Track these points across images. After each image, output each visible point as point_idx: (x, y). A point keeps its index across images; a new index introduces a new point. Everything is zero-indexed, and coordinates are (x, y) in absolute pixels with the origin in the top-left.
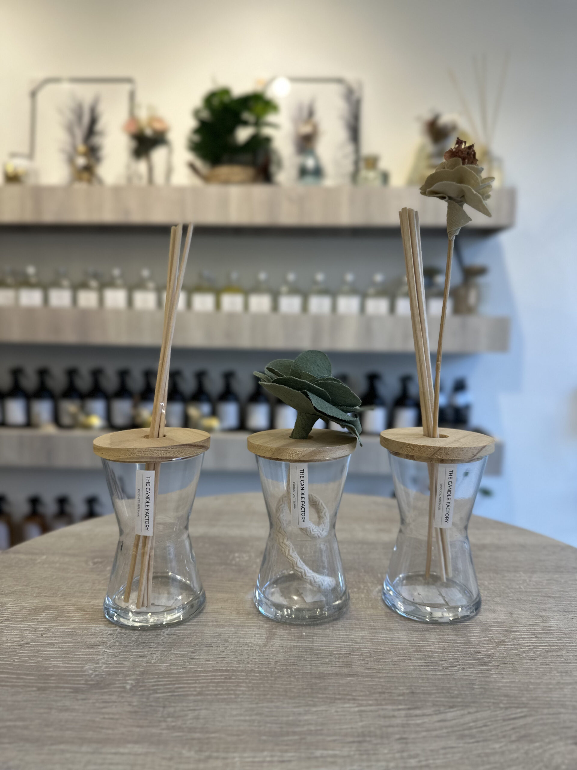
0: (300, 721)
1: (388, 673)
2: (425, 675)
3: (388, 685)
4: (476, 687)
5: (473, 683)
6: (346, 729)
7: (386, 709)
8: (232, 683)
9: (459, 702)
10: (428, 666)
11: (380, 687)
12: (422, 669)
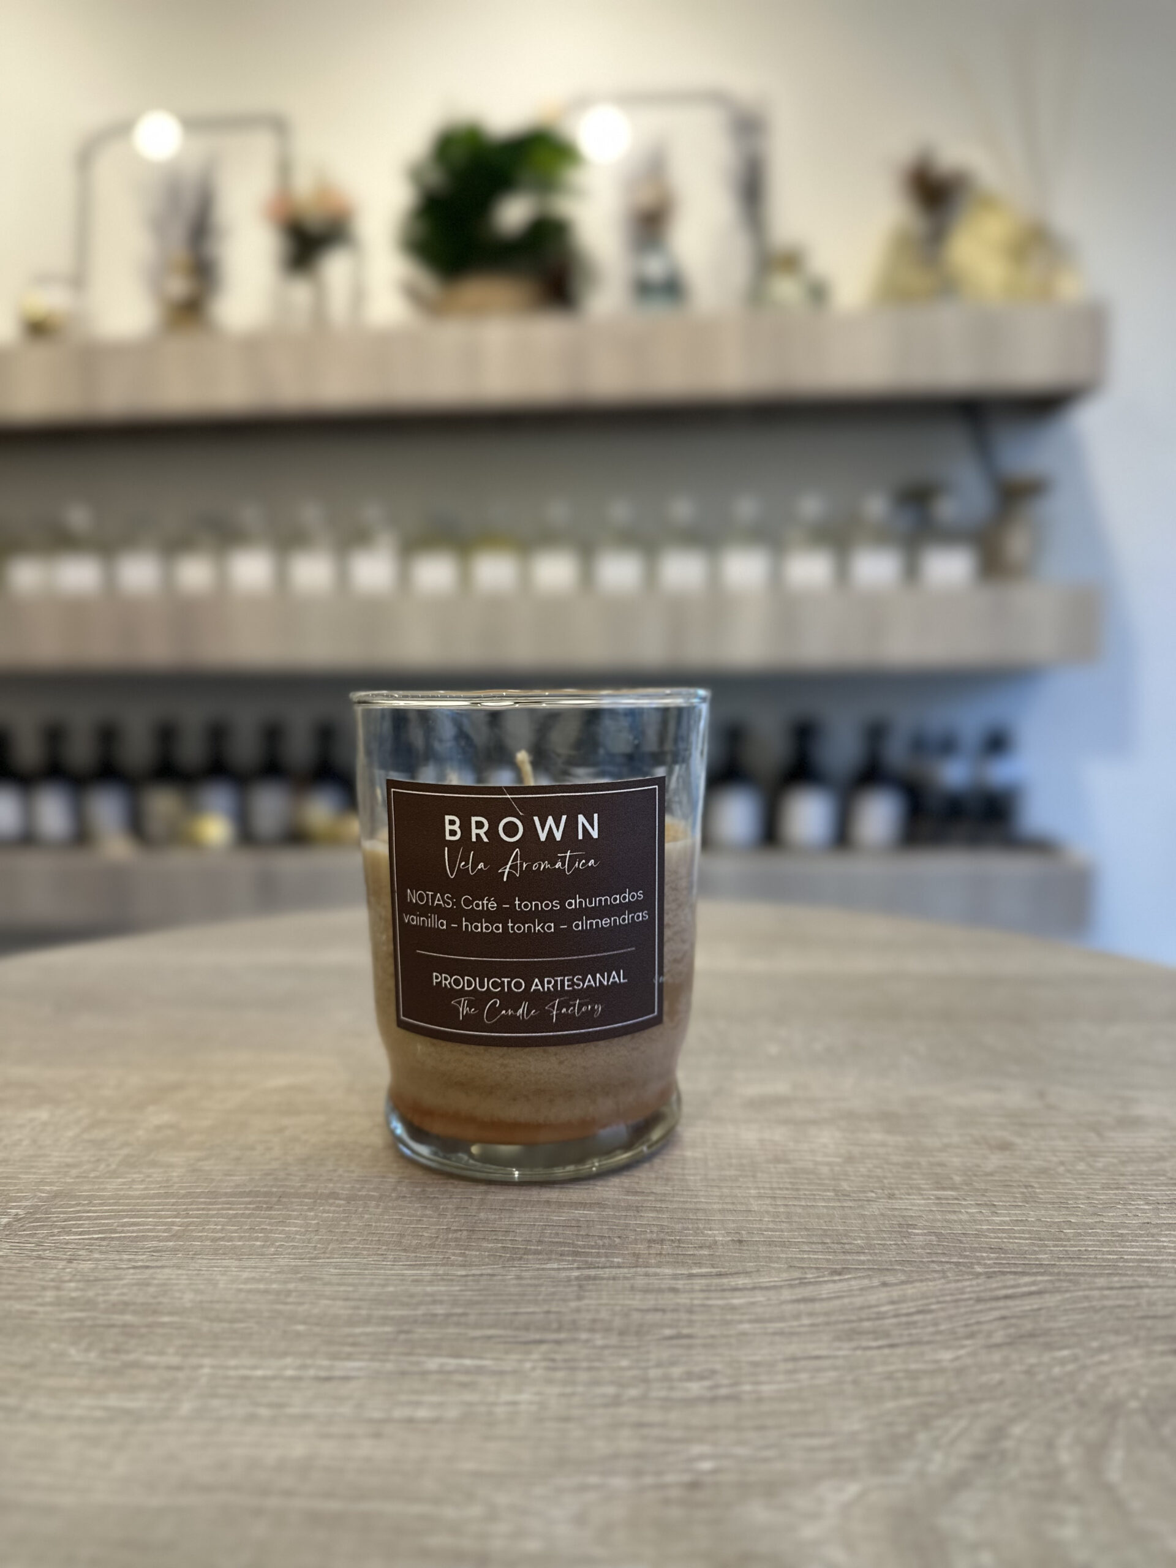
0: (412, 1296)
1: (684, 1202)
2: (782, 1207)
3: (680, 1225)
4: (917, 1231)
5: (910, 1223)
6: (533, 1313)
7: (656, 1274)
8: (269, 1217)
9: (863, 1262)
10: (798, 1190)
11: (655, 1229)
12: (780, 1194)
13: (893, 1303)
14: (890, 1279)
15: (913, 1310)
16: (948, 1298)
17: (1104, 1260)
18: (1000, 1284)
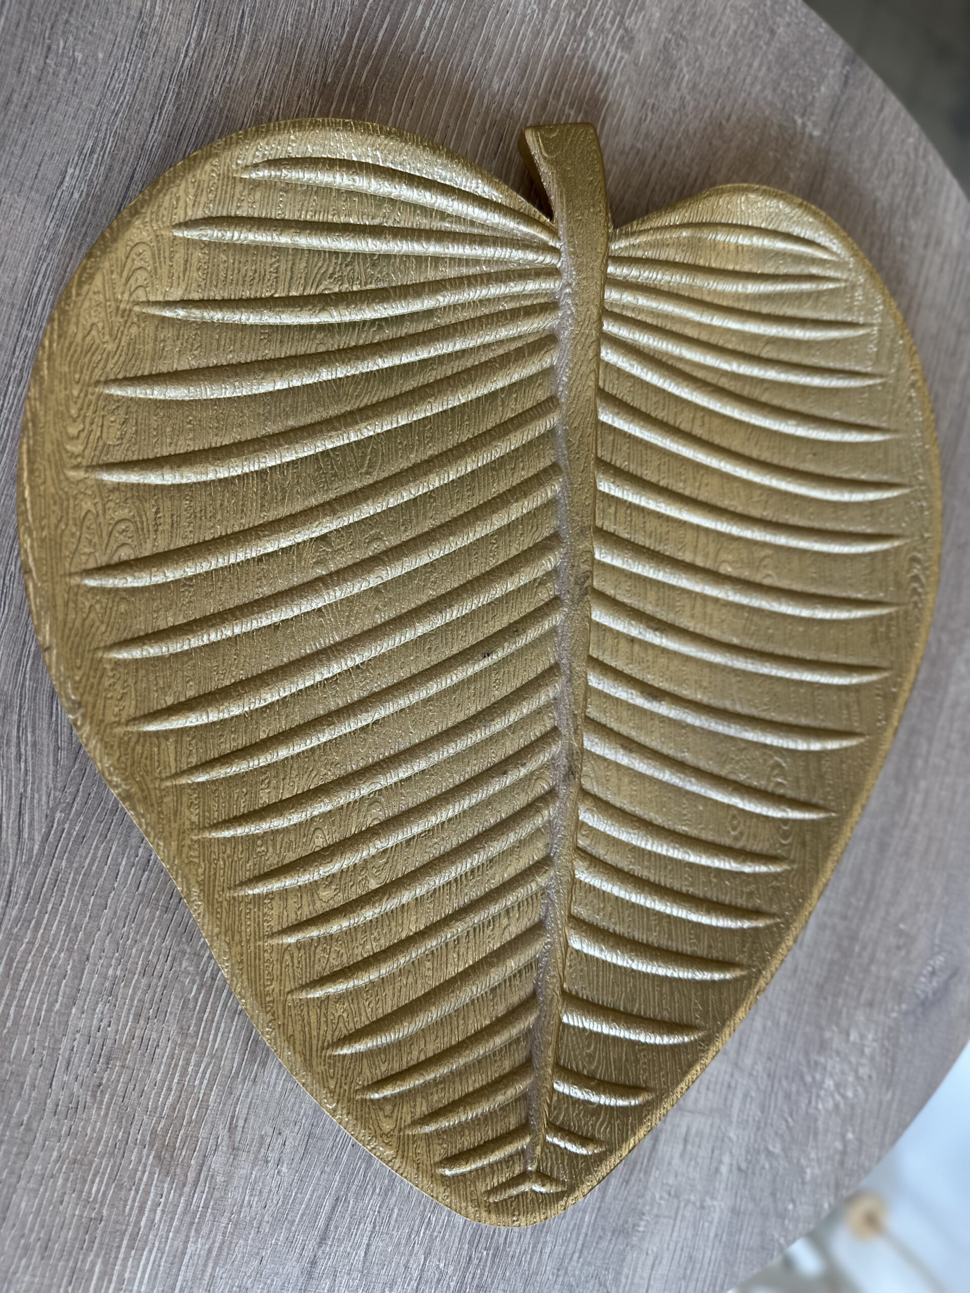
13: (34, 744)
14: (62, 754)
15: (23, 751)
16: (30, 778)
17: (47, 901)
18: (36, 818)
